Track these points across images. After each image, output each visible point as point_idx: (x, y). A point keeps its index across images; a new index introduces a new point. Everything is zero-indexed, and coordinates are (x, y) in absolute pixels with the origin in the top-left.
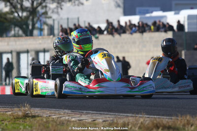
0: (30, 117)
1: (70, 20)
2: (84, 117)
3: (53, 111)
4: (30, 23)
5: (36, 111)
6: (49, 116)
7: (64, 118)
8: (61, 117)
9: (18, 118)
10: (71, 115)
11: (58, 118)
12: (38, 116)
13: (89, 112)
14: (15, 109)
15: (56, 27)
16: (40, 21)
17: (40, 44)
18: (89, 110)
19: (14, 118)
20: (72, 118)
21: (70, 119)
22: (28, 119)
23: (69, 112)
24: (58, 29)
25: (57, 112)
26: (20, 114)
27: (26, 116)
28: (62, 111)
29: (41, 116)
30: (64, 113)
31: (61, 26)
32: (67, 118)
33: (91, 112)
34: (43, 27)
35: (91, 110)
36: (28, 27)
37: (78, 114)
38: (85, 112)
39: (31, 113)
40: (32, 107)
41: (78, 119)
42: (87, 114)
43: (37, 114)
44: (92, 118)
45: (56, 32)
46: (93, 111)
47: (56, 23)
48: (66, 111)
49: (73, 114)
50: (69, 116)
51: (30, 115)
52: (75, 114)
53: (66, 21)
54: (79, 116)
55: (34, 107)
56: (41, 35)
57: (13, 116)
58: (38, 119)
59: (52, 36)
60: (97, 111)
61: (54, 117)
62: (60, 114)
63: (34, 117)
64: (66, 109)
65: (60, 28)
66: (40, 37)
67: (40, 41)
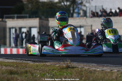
0: (71, 68)
1: (97, 7)
2: (105, 68)
3: (85, 65)
4: (71, 9)
5: (74, 64)
6: (83, 67)
7: (92, 69)
8: (90, 68)
9: (63, 68)
10: (97, 67)
11: (88, 68)
12: (76, 68)
13: (108, 65)
14: (61, 63)
15: (88, 11)
16: (78, 8)
17: (78, 22)
18: (108, 64)
19: (61, 69)
20: (97, 69)
21: (96, 69)
22: (69, 69)
23: (96, 65)
24: (90, 13)
25: (88, 65)
26: (64, 66)
27: (68, 67)
28: (91, 65)
29: (78, 67)
30: (93, 66)
31: (92, 11)
32: (94, 69)
33: (109, 65)
34: (79, 12)
35: (110, 64)
36: (70, 12)
37: (101, 66)
38: (106, 65)
39: (71, 65)
40: (72, 62)
41: (101, 69)
42: (107, 66)
43: (75, 66)
44: (110, 69)
45: (88, 15)
46: (111, 64)
47: (88, 9)
48: (94, 64)
49: (98, 67)
50: (95, 67)
51: (71, 66)
52: (99, 66)
53: (94, 8)
54: (102, 67)
55: (73, 62)
56: (78, 17)
57: (60, 67)
58: (76, 69)
59: (85, 18)
60: (113, 64)
61: (86, 68)
62: (90, 66)
63: (73, 68)
64: (93, 63)
65: (91, 12)
66: (78, 18)
67: (78, 21)
